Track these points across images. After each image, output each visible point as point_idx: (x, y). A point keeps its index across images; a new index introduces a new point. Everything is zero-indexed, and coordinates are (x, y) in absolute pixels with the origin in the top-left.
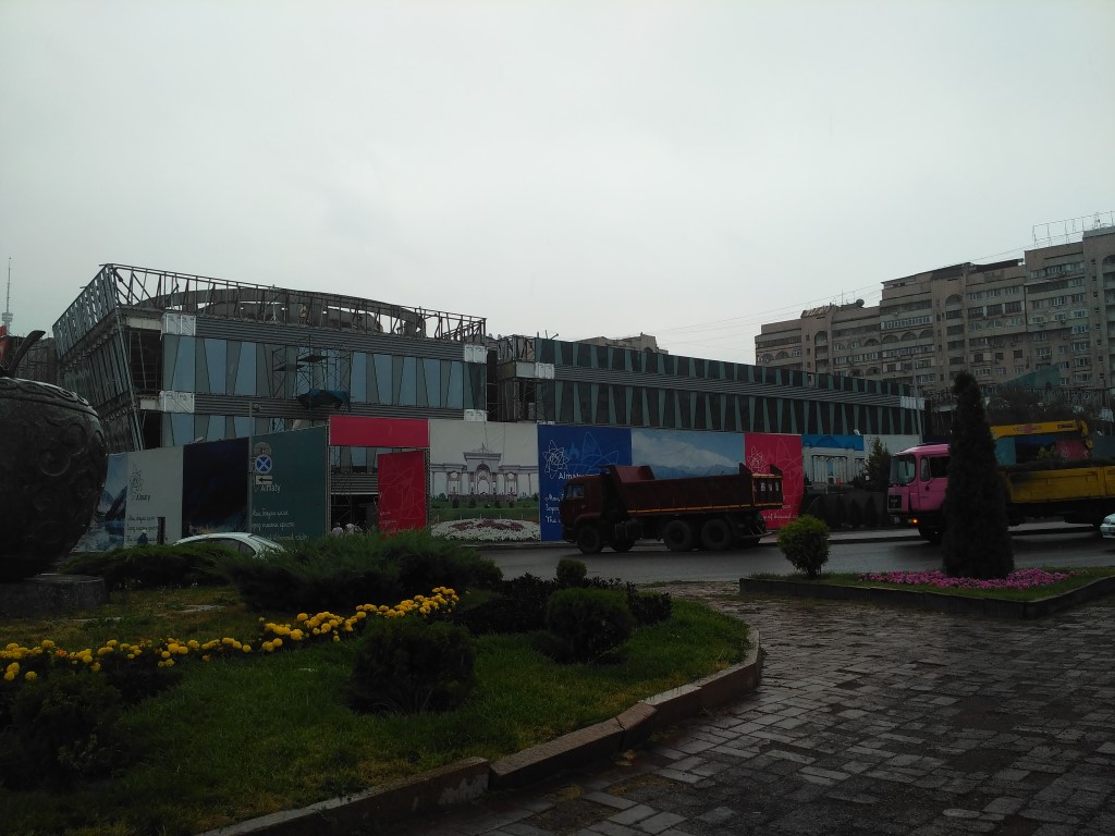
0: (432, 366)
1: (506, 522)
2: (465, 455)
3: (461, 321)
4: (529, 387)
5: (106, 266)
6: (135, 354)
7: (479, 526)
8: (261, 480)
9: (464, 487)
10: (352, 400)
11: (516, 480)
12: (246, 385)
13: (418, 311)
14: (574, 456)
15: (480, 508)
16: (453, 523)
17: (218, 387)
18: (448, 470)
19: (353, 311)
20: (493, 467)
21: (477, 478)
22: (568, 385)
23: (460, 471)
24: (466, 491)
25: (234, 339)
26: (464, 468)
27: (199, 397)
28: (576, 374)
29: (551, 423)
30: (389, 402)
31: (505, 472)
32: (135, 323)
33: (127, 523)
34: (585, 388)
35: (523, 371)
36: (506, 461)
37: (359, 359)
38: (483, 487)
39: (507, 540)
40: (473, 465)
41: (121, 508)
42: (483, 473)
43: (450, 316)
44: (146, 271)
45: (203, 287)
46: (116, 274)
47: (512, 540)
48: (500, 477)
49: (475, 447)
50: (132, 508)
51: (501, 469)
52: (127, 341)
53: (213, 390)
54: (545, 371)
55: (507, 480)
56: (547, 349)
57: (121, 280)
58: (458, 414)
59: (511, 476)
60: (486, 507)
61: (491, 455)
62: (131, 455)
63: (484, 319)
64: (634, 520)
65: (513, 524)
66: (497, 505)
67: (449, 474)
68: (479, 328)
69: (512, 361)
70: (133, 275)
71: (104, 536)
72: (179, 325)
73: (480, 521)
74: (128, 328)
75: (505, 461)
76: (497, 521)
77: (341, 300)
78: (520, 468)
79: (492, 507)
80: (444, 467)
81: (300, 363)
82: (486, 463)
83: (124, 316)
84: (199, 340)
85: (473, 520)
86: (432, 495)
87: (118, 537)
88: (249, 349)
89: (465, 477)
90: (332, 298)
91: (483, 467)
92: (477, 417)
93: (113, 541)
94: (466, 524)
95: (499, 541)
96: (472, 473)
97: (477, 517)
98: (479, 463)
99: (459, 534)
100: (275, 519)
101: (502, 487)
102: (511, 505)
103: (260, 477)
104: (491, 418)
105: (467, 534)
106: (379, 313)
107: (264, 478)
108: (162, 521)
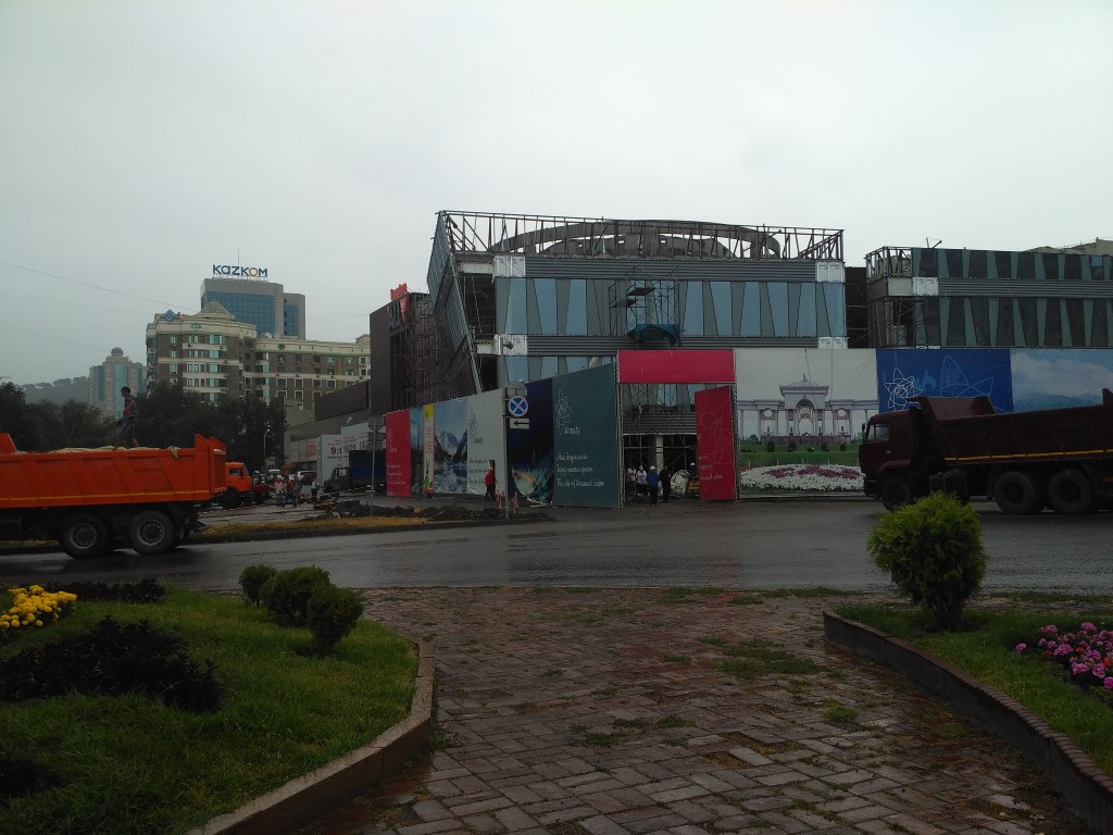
0: (778, 290)
1: (837, 468)
2: (782, 389)
3: (813, 235)
4: (905, 306)
5: (439, 213)
6: (469, 300)
7: (801, 473)
8: (516, 423)
9: (781, 427)
10: (685, 334)
11: (848, 417)
12: (577, 325)
13: (761, 229)
14: (928, 386)
15: (801, 451)
16: (768, 469)
17: (549, 327)
18: (760, 408)
19: (687, 237)
20: (819, 402)
21: (798, 415)
22: (957, 301)
23: (776, 408)
24: (783, 432)
25: (563, 277)
26: (781, 404)
27: (531, 338)
28: (967, 287)
29: (935, 348)
30: (728, 333)
31: (834, 408)
32: (469, 268)
33: (470, 466)
34: (980, 303)
35: (897, 288)
36: (835, 395)
37: (694, 289)
38: (806, 427)
39: (838, 489)
40: (791, 402)
41: (464, 451)
42: (805, 410)
43: (798, 231)
44: (477, 215)
45: (531, 227)
46: (449, 220)
47: (845, 490)
48: (828, 414)
49: (794, 379)
50: (473, 451)
51: (829, 405)
52: (462, 288)
53: (546, 332)
54: (926, 287)
55: (837, 418)
56: (928, 260)
57: (455, 226)
58: (810, 342)
59: (842, 413)
60: (810, 450)
61: (812, 388)
62: (470, 399)
63: (841, 231)
64: (956, 471)
65: (846, 471)
66: (824, 447)
67: (761, 411)
68: (836, 241)
69: (883, 278)
70: (464, 220)
71: (453, 478)
72: (511, 268)
73: (803, 467)
74: (462, 274)
75: (833, 395)
76: (823, 467)
77: (673, 226)
78: (854, 404)
79: (818, 450)
80: (754, 404)
81: (632, 297)
82: (809, 398)
83: (458, 262)
84: (529, 280)
85: (793, 466)
86: (740, 436)
87: (463, 479)
88: (578, 287)
89: (782, 415)
90: (666, 225)
91: (805, 403)
92: (834, 345)
93: (459, 482)
94: (784, 470)
95: (827, 490)
96: (790, 411)
97: (798, 461)
98: (800, 398)
99: (775, 482)
100: (578, 464)
101: (830, 426)
102: (843, 448)
103: (515, 420)
104: (851, 345)
105: (785, 482)
106: (716, 236)
107: (520, 420)
108: (493, 463)
